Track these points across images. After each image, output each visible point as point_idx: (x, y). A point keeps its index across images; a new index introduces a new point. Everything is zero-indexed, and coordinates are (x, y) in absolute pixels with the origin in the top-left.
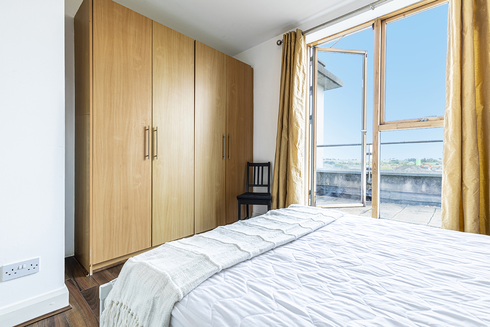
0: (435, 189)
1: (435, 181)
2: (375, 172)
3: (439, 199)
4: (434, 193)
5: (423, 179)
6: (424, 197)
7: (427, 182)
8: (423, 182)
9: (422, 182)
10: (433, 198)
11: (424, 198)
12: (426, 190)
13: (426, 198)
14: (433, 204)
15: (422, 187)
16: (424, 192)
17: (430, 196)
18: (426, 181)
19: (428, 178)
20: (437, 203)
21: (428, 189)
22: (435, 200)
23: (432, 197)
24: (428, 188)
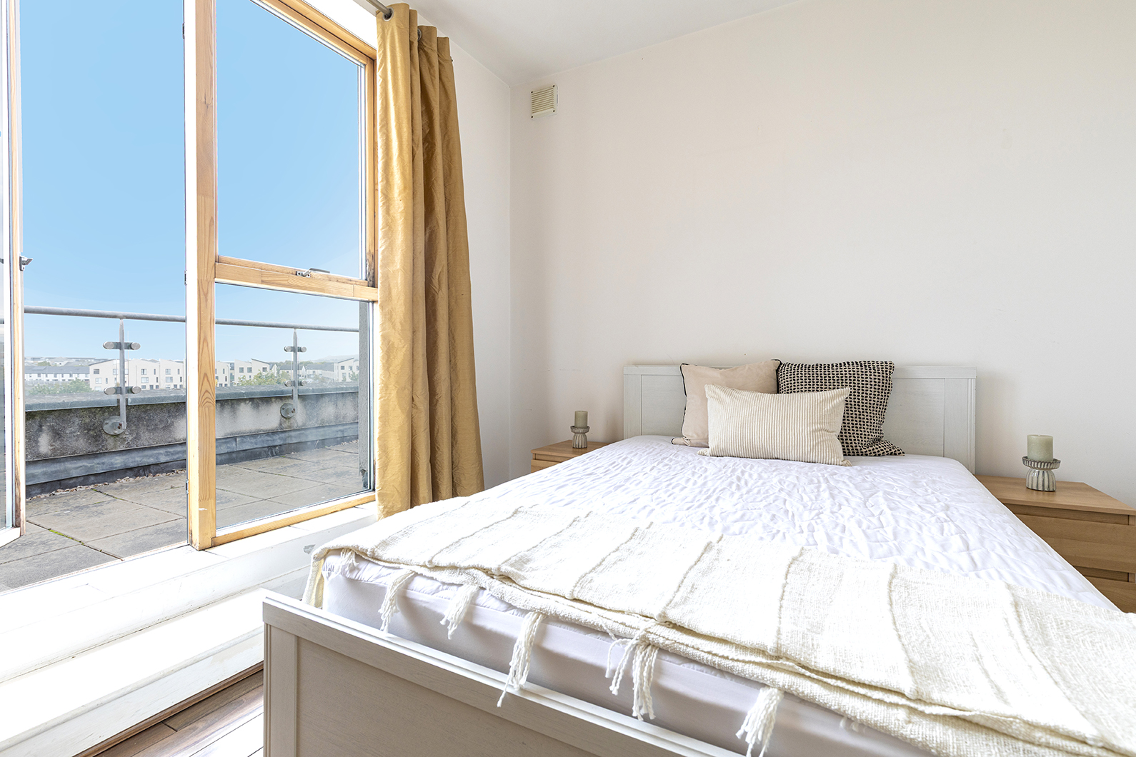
0: (77, 440)
1: (77, 421)
2: (207, 400)
3: (89, 465)
4: (74, 453)
5: (41, 418)
6: (45, 469)
7: (53, 426)
8: (41, 426)
9: (37, 427)
10: (74, 466)
11: (45, 474)
12: (52, 448)
13: (53, 469)
14: (71, 482)
15: (37, 442)
16: (46, 455)
17: (64, 462)
18: (51, 421)
19: (57, 414)
20: (82, 478)
21: (57, 444)
22: (78, 470)
23: (69, 465)
24: (58, 442)
